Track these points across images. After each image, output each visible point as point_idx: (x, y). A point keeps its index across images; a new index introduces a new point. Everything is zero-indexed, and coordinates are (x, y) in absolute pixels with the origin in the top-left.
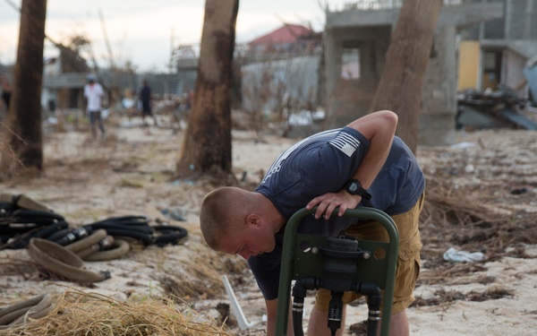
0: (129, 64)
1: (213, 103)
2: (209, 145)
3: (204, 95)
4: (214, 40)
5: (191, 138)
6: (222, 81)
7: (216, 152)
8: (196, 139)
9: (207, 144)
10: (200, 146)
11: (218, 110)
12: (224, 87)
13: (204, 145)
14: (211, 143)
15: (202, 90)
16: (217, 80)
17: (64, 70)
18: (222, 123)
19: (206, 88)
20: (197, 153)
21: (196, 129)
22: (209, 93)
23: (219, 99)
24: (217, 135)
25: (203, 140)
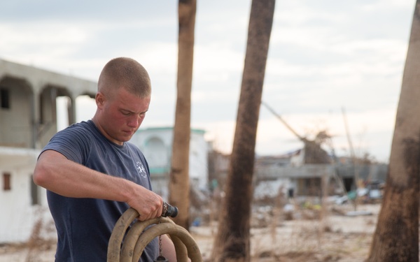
0: (367, 155)
1: (400, 205)
2: (395, 246)
3: (392, 198)
4: (403, 146)
5: (378, 238)
6: (410, 185)
7: (402, 252)
8: (383, 239)
9: (393, 245)
10: (387, 246)
11: (405, 213)
12: (412, 191)
13: (390, 246)
14: (398, 244)
15: (390, 194)
16: (406, 184)
17: (306, 162)
18: (409, 225)
19: (394, 191)
20: (384, 253)
21: (384, 230)
22: (397, 197)
23: (406, 202)
24: (404, 237)
25: (390, 241)
